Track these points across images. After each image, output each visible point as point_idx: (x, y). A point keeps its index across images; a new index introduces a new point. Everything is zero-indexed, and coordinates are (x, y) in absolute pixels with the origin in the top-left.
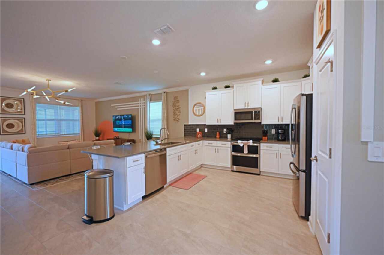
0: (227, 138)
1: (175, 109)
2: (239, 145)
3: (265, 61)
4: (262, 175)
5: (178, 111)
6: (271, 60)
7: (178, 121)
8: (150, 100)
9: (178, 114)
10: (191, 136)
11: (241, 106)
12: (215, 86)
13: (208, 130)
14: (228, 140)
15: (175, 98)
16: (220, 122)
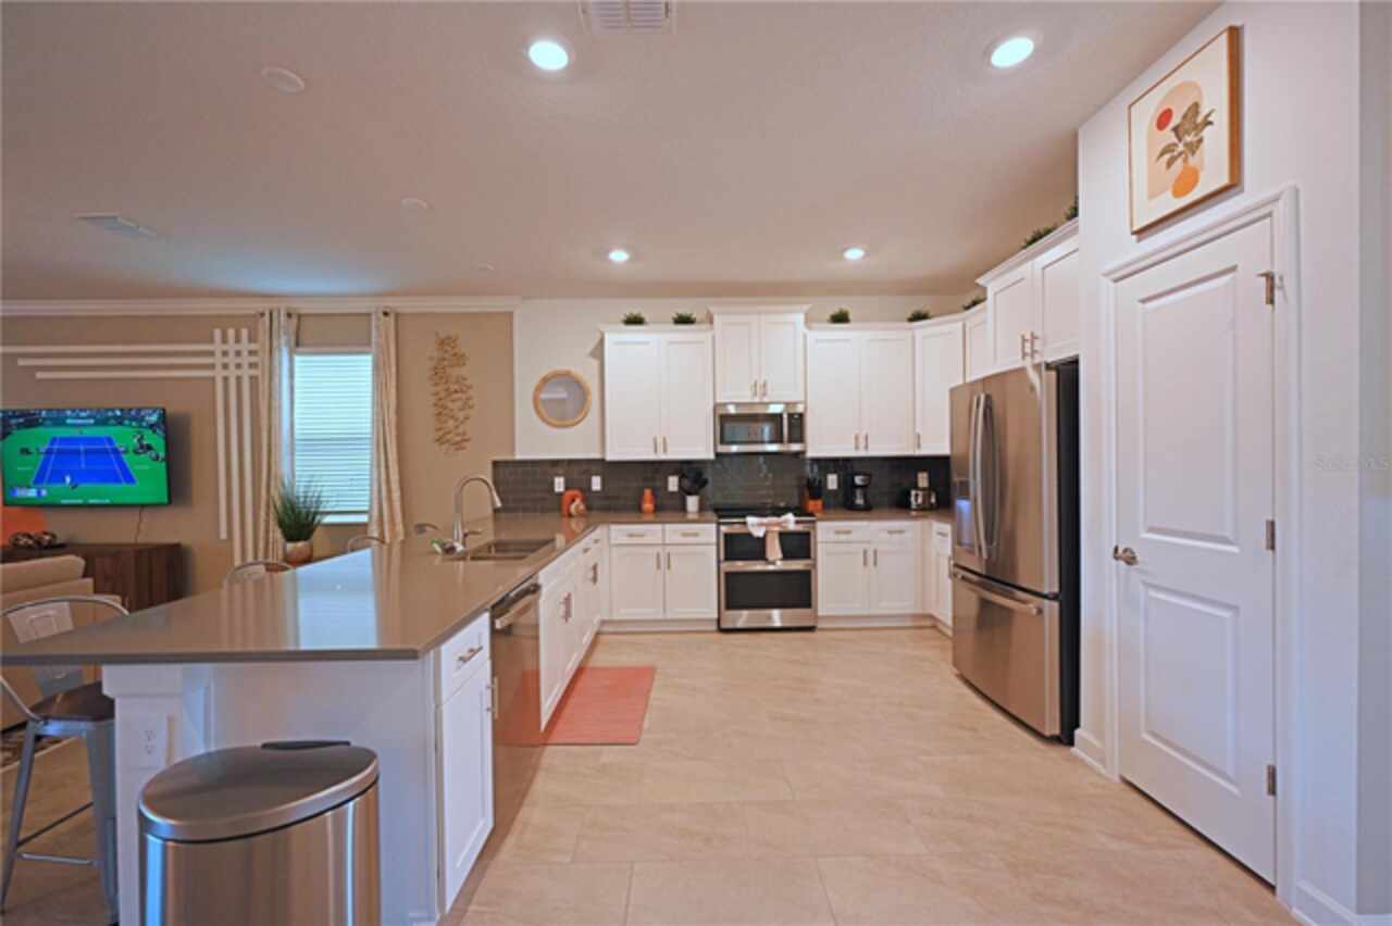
0: (683, 508)
1: (442, 394)
2: (749, 535)
3: (845, 249)
4: (822, 630)
5: (460, 404)
6: (862, 249)
7: (459, 446)
8: (293, 343)
9: (461, 415)
10: (525, 510)
11: (737, 396)
12: (635, 312)
13: (603, 483)
14: (690, 516)
15: (442, 343)
16: (665, 451)
